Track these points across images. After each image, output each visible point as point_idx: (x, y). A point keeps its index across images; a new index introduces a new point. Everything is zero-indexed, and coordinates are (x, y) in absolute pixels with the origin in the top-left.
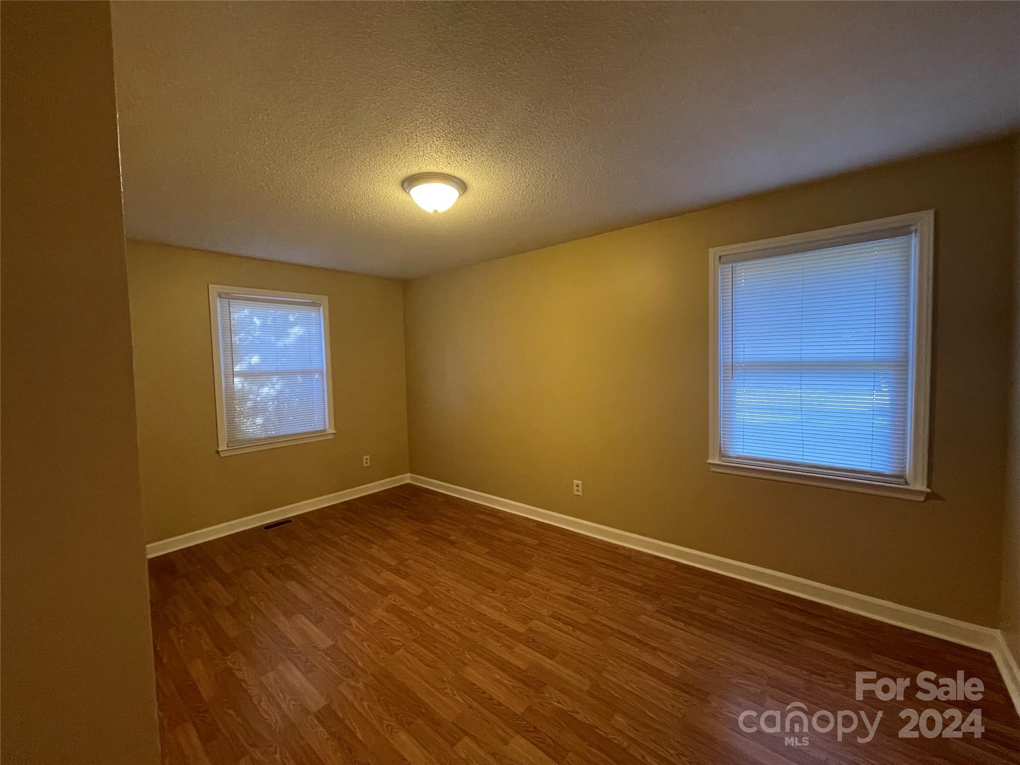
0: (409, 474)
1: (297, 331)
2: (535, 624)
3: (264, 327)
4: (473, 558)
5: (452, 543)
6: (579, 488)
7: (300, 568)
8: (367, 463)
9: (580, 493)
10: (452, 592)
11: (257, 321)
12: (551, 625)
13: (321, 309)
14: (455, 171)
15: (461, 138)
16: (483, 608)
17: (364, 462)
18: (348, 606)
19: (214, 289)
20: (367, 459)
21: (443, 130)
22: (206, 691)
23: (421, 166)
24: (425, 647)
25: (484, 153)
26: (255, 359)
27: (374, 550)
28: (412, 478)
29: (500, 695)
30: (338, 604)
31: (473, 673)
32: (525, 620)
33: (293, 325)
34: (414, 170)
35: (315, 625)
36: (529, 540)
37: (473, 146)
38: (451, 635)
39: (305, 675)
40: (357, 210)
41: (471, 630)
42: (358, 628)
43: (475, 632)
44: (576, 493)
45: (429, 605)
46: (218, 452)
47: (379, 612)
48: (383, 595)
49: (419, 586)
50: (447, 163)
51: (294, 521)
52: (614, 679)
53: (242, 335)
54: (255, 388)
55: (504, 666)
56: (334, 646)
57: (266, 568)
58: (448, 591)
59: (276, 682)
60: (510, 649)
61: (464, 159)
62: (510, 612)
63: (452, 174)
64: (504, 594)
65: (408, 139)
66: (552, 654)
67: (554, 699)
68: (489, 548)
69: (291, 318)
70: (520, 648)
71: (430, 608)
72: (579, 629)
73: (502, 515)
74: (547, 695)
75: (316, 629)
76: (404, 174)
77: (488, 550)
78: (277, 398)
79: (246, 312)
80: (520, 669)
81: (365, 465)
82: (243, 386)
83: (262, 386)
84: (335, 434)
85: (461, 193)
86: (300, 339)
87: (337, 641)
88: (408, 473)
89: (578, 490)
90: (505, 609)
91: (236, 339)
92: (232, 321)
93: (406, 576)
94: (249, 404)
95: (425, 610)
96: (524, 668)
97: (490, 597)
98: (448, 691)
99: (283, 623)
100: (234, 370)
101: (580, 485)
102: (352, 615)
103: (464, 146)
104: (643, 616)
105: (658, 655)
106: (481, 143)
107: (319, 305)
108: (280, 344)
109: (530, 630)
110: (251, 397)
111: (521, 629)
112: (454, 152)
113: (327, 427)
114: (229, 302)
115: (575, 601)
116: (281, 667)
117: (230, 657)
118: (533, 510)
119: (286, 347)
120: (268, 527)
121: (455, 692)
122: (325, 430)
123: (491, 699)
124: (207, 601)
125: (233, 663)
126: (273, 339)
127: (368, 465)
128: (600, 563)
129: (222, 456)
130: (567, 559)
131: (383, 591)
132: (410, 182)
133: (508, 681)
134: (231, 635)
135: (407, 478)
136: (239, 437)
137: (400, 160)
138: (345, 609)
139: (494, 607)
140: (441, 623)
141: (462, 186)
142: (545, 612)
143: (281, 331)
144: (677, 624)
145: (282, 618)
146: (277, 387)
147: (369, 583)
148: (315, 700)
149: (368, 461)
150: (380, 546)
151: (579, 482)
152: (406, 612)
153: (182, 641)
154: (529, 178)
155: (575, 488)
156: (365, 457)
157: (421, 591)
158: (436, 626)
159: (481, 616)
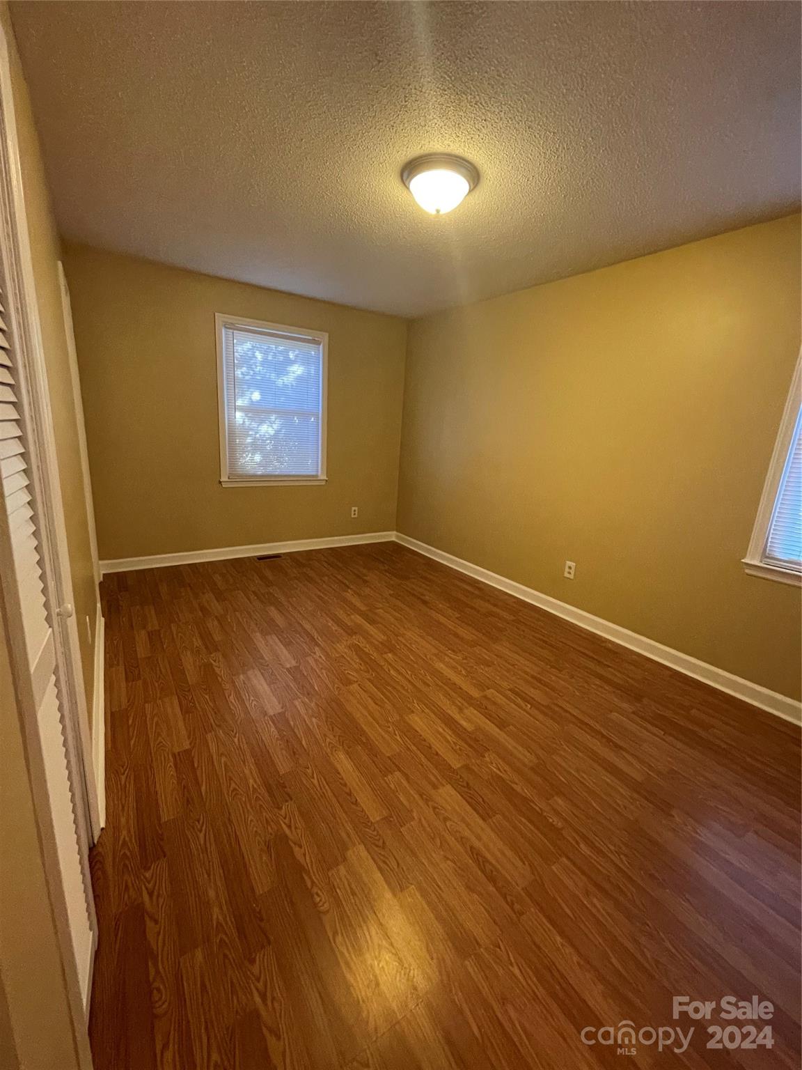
0: (395, 532)
1: (297, 370)
2: (490, 692)
3: (265, 362)
4: (443, 619)
5: (425, 602)
6: (571, 571)
7: (283, 599)
8: (355, 514)
9: (572, 577)
10: (414, 646)
11: (259, 356)
12: (509, 699)
13: (321, 346)
14: (466, 149)
15: (473, 88)
16: (440, 666)
17: (353, 513)
18: (315, 637)
19: (220, 318)
20: (355, 511)
21: (448, 76)
22: (192, 677)
23: (423, 142)
24: (377, 688)
25: (502, 114)
26: (256, 396)
27: (349, 595)
28: (397, 537)
29: (438, 746)
30: (308, 634)
31: (418, 722)
32: (482, 686)
33: (292, 362)
34: (415, 151)
35: (285, 646)
36: (505, 615)
37: (489, 102)
38: (405, 683)
39: (269, 685)
40: (354, 218)
41: (425, 683)
42: (320, 657)
43: (429, 686)
44: (566, 575)
45: (390, 652)
46: (220, 482)
47: (341, 648)
48: (349, 635)
49: (384, 634)
50: (454, 135)
51: (283, 557)
52: (563, 764)
53: (244, 369)
54: (254, 425)
55: (450, 722)
56: (297, 668)
57: (253, 592)
58: (410, 644)
59: (244, 683)
60: (461, 710)
61: (477, 126)
62: (467, 676)
63: (461, 155)
64: (466, 658)
65: (406, 97)
66: (502, 725)
67: (494, 765)
68: (459, 614)
69: (291, 356)
70: (471, 712)
71: (390, 655)
72: (538, 709)
73: (482, 586)
74: (487, 759)
75: (285, 651)
76: (403, 158)
77: (459, 616)
78: (275, 437)
79: (248, 345)
80: (465, 729)
81: (353, 516)
82: (244, 422)
83: (262, 422)
84: (326, 481)
85: (472, 188)
86: (299, 379)
87: (300, 664)
88: (393, 530)
89: (570, 573)
90: (463, 672)
91: (238, 373)
92: (235, 354)
93: (372, 622)
94: (249, 440)
95: (385, 656)
96: (470, 730)
97: (451, 658)
98: (391, 729)
99: (258, 637)
100: (237, 404)
101: (573, 569)
102: (319, 645)
103: (476, 104)
104: (615, 714)
105: (622, 754)
106: (499, 95)
107: (318, 343)
108: (280, 382)
109: (485, 697)
110: (250, 433)
111: (475, 693)
112: (463, 115)
113: (319, 474)
114: (233, 333)
115: (540, 681)
116: (250, 673)
117: (212, 655)
118: (514, 586)
119: (285, 386)
120: (261, 558)
121: (396, 732)
122: (317, 476)
123: (430, 748)
124: (203, 609)
125: (215, 661)
126: (273, 376)
127: (356, 516)
128: (579, 651)
129: (223, 486)
130: (544, 641)
131: (351, 631)
132: (411, 168)
133: (450, 737)
134: (216, 639)
135: (392, 536)
136: (240, 471)
137: (398, 134)
138: (313, 639)
139: (453, 668)
140: (397, 671)
141: (474, 175)
142: (505, 684)
143: (281, 367)
144: (657, 732)
145: (258, 634)
146: (275, 426)
147: (338, 622)
148: (273, 706)
149: (356, 512)
150: (354, 591)
151: (573, 564)
152: (368, 655)
153: (180, 634)
154: (563, 155)
155: (567, 570)
156: (353, 508)
157: (385, 638)
158: (392, 672)
159: (436, 673)
